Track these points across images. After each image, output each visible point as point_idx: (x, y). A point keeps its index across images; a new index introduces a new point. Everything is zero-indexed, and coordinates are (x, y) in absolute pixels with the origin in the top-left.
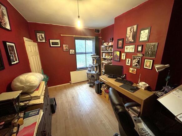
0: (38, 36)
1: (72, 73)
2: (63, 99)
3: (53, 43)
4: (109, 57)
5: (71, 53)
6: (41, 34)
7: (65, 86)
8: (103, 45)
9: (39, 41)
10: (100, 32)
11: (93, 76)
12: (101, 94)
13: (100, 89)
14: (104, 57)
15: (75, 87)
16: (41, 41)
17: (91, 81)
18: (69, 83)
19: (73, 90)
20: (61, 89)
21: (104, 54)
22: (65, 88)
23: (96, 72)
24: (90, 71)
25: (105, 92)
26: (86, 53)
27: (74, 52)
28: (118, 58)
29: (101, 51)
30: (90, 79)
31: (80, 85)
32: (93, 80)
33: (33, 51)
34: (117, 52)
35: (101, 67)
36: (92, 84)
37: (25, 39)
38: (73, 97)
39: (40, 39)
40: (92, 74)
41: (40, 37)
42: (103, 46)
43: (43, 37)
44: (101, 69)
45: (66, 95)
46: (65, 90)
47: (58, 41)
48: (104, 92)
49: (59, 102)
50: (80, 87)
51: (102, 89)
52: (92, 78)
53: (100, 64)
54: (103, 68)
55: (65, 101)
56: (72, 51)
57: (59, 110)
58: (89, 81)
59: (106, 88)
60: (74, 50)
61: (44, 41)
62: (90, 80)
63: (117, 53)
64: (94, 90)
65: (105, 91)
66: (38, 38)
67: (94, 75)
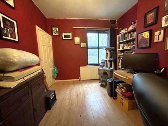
0: (53, 30)
1: (82, 68)
2: (66, 95)
3: (65, 36)
4: (129, 47)
5: (82, 47)
6: (56, 28)
7: (73, 82)
8: (120, 33)
9: (54, 34)
10: (116, 23)
11: (105, 73)
12: (116, 99)
13: (115, 91)
14: (121, 49)
15: (84, 84)
16: (55, 35)
17: (104, 79)
18: (78, 80)
19: (81, 87)
20: (69, 84)
21: (121, 45)
22: (73, 83)
23: (109, 68)
24: (102, 67)
25: (123, 95)
26: (98, 48)
27: (85, 45)
28: (146, 43)
29: (118, 42)
30: (101, 76)
31: (89, 83)
32: (105, 78)
33: (45, 42)
34: (144, 33)
35: (118, 63)
36: (104, 84)
37: (37, 27)
38: (77, 95)
39: (55, 33)
40: (104, 70)
41: (55, 31)
42: (120, 35)
43: (57, 31)
44: (118, 64)
45: (71, 91)
46: (72, 86)
47: (70, 34)
48: (121, 95)
49: (61, 98)
50: (89, 85)
51: (118, 91)
52: (105, 76)
53: (115, 58)
54: (120, 64)
55: (67, 98)
56: (83, 45)
57: (56, 107)
58: (101, 80)
59: (125, 90)
60: (85, 44)
61: (58, 34)
62: (102, 78)
63: (144, 36)
64: (105, 91)
65: (121, 93)
66: (53, 32)
67: (107, 72)
